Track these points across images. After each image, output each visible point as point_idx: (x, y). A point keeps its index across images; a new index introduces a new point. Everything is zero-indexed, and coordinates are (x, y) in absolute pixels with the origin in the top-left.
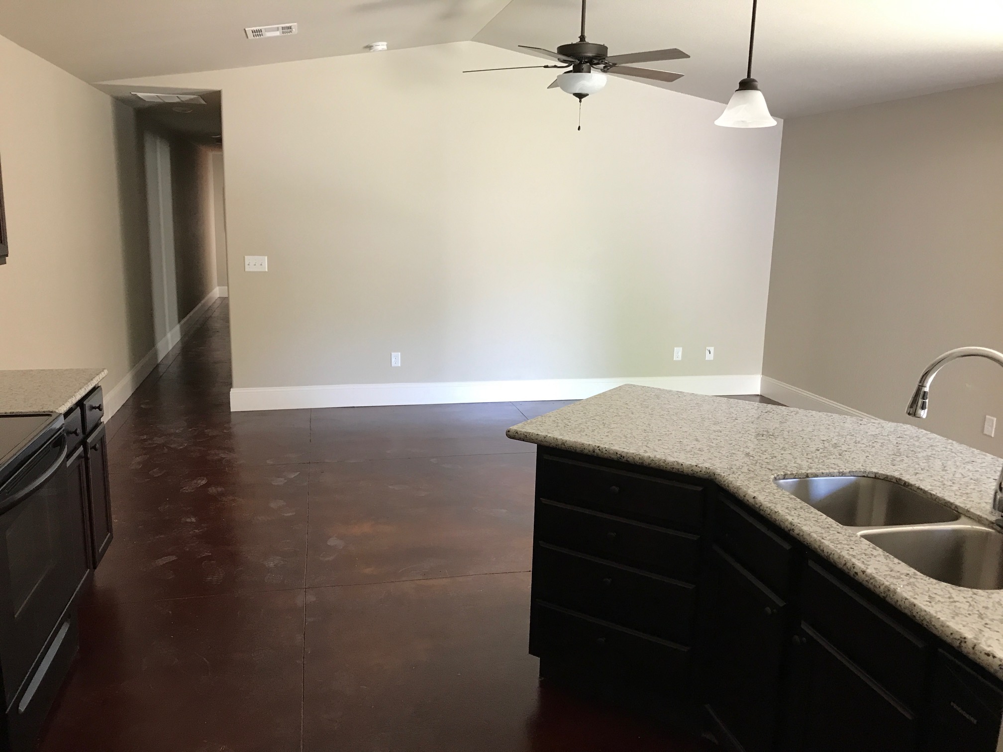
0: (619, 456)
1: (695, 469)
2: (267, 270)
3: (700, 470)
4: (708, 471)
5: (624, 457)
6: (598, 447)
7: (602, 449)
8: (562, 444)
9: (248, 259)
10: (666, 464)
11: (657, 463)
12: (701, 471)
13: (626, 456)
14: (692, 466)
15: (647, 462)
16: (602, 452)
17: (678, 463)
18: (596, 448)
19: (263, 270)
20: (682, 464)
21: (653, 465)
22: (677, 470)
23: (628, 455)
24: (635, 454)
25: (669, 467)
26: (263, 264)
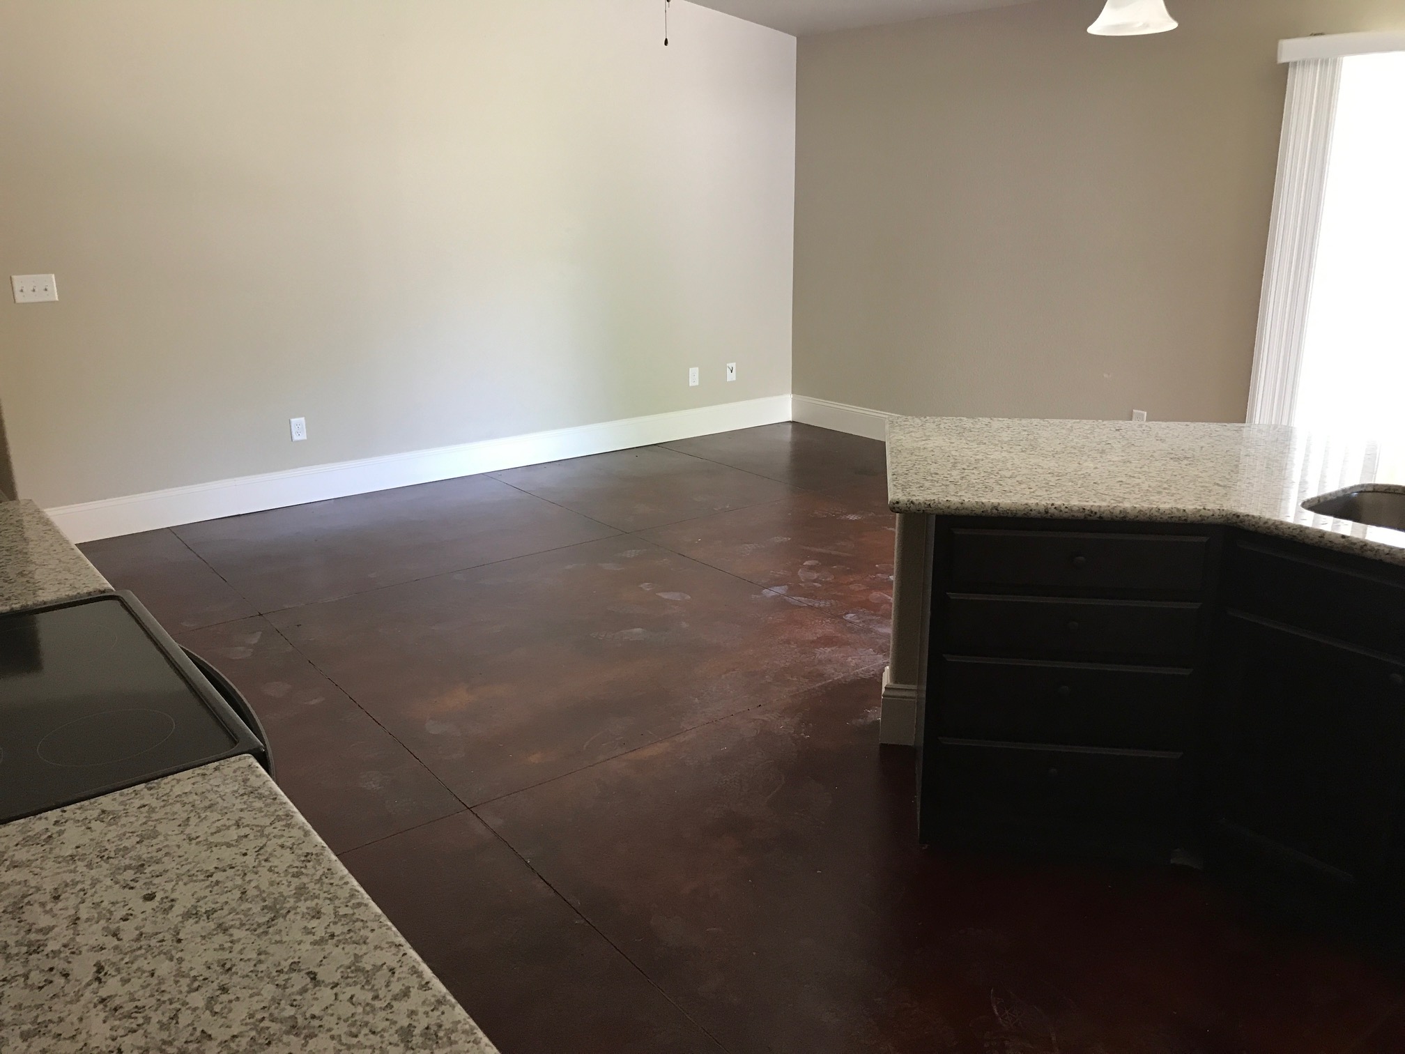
0: (1087, 512)
1: (1203, 512)
2: (57, 299)
3: (1211, 513)
4: (1224, 514)
5: (1096, 513)
6: (1053, 505)
7: (1060, 506)
8: (992, 509)
9: (19, 281)
10: (1162, 514)
11: (1148, 514)
12: (1213, 515)
13: (1099, 511)
14: (1200, 510)
15: (1132, 514)
16: (1061, 511)
17: (1178, 510)
18: (1050, 506)
19: (52, 299)
20: (1184, 510)
21: (1141, 517)
22: (1177, 520)
23: (1102, 509)
24: (1111, 507)
25: (1166, 517)
26: (48, 288)
